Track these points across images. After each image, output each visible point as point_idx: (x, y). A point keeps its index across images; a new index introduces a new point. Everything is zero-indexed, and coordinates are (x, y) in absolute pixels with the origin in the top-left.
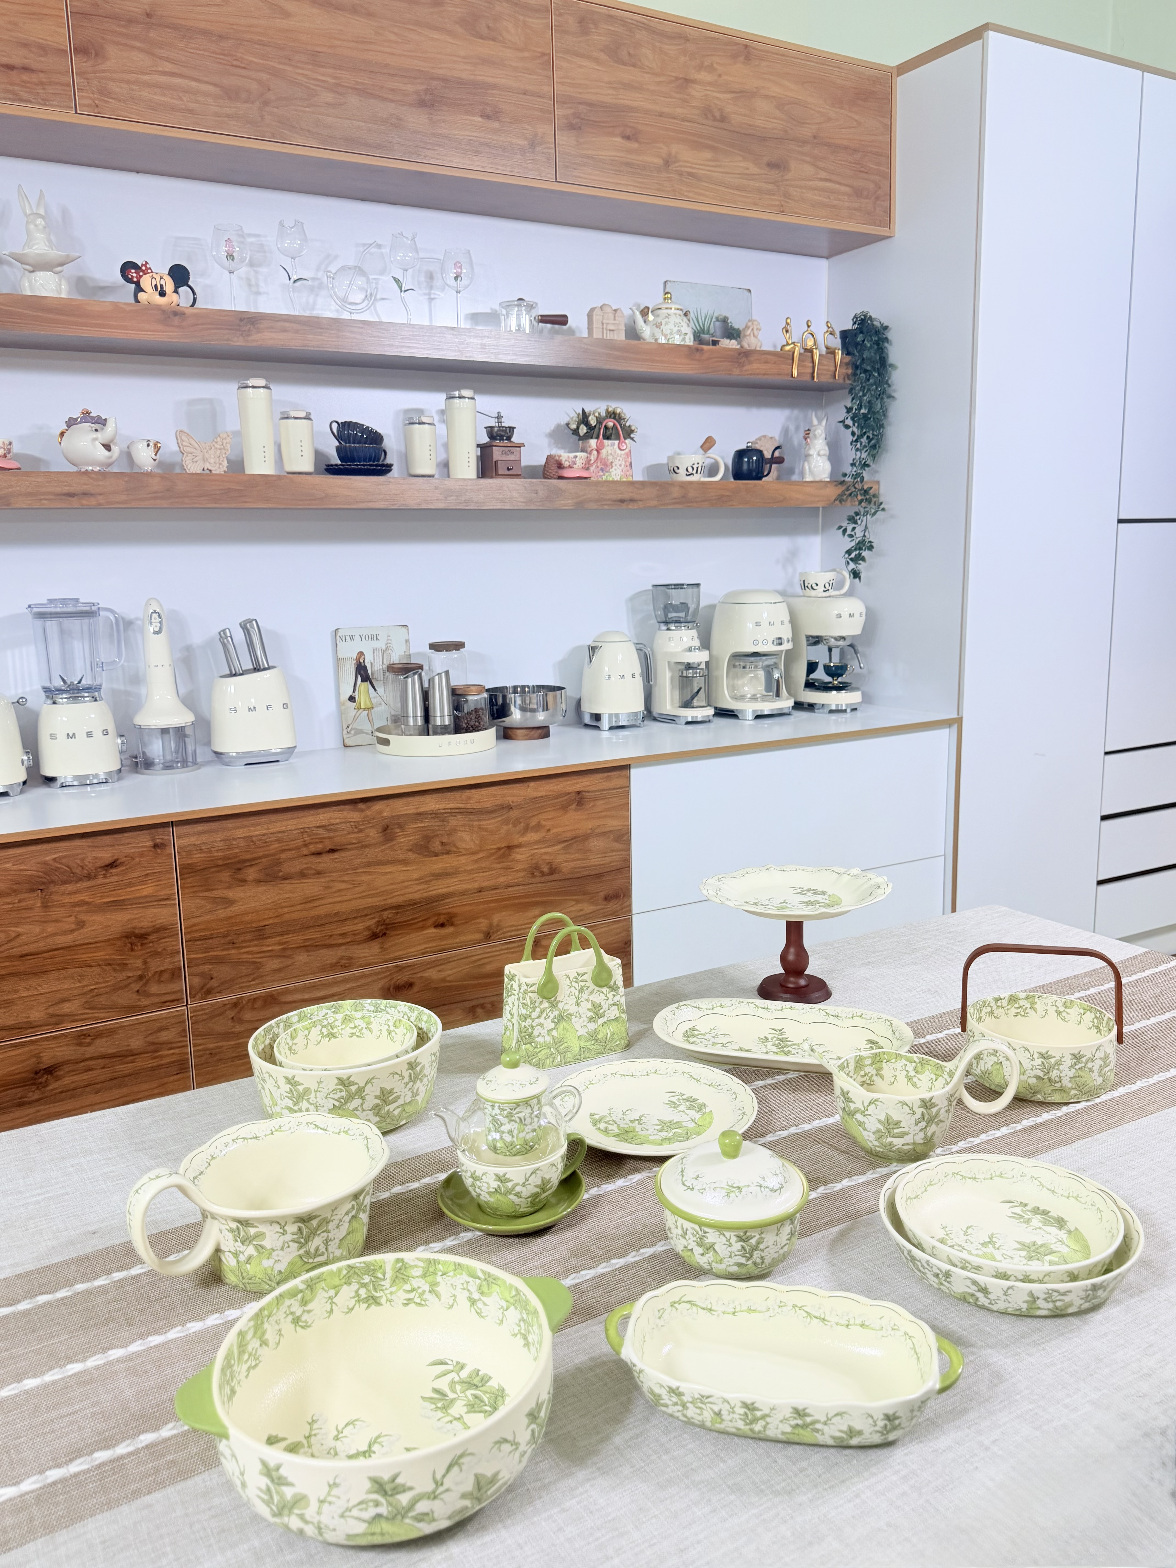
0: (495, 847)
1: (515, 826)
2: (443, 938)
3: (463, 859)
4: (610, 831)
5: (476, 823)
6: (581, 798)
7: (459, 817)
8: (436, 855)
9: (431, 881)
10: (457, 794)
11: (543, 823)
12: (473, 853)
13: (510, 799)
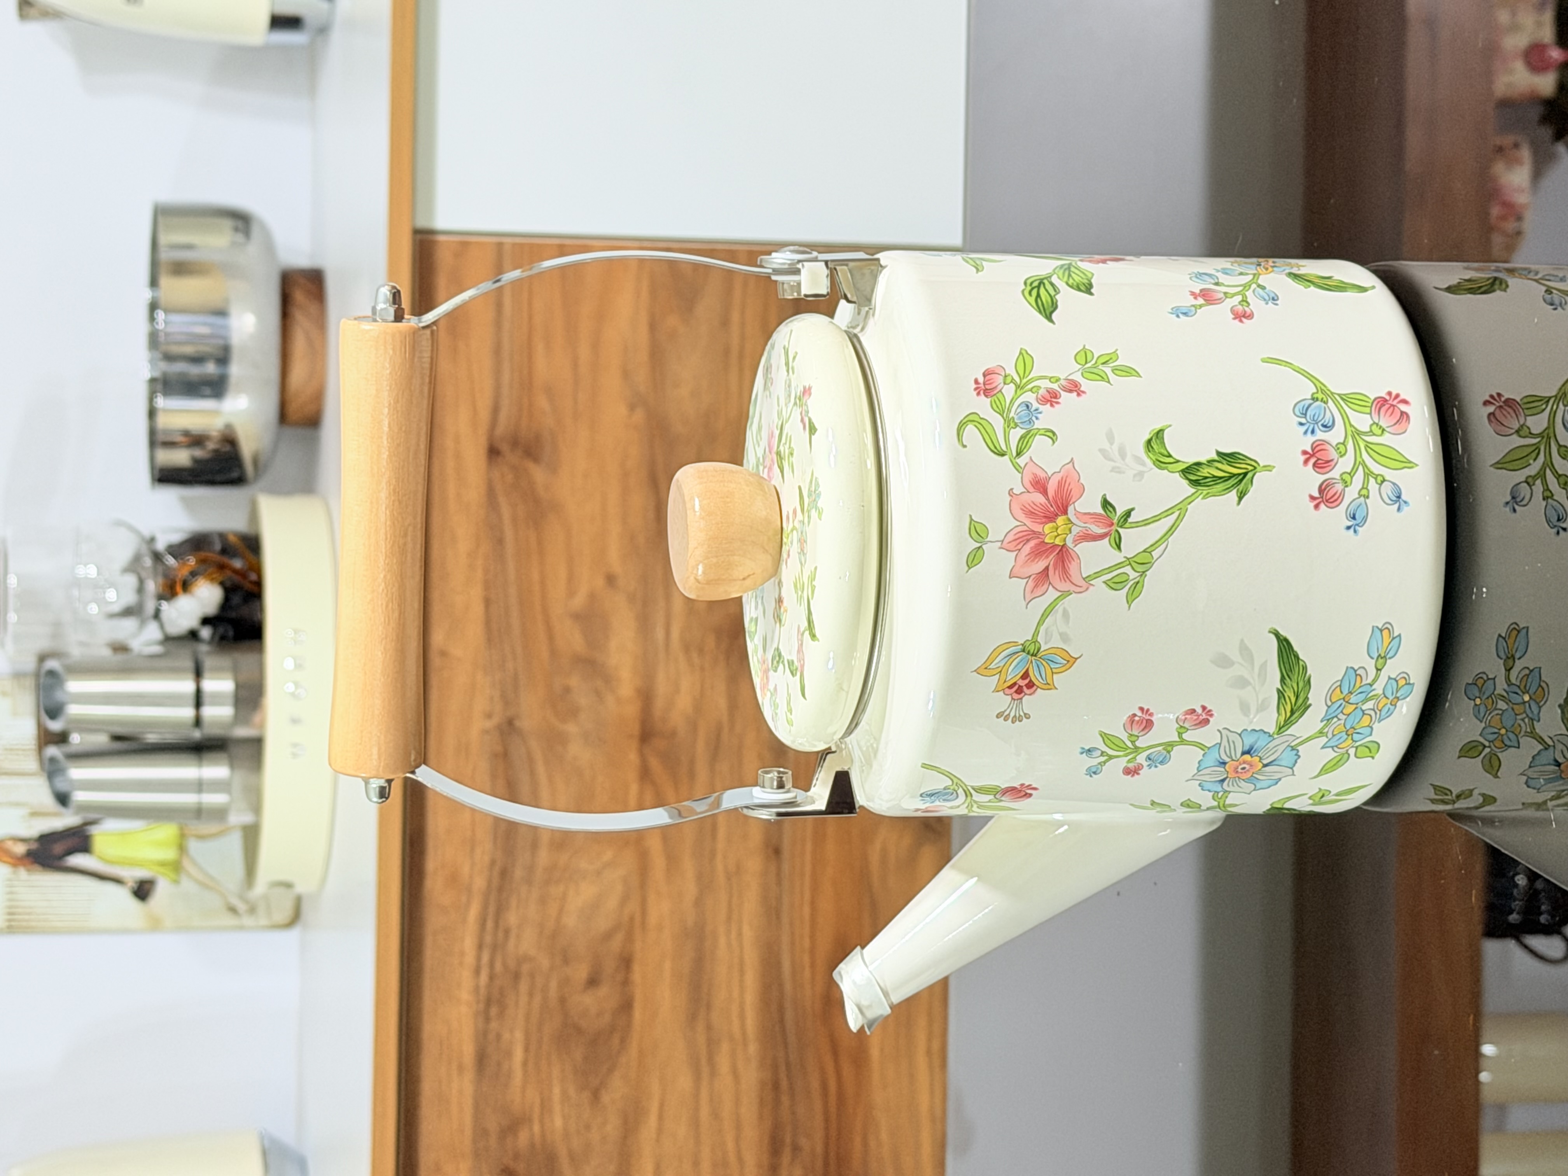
11: (579, 601)
12: (644, 868)
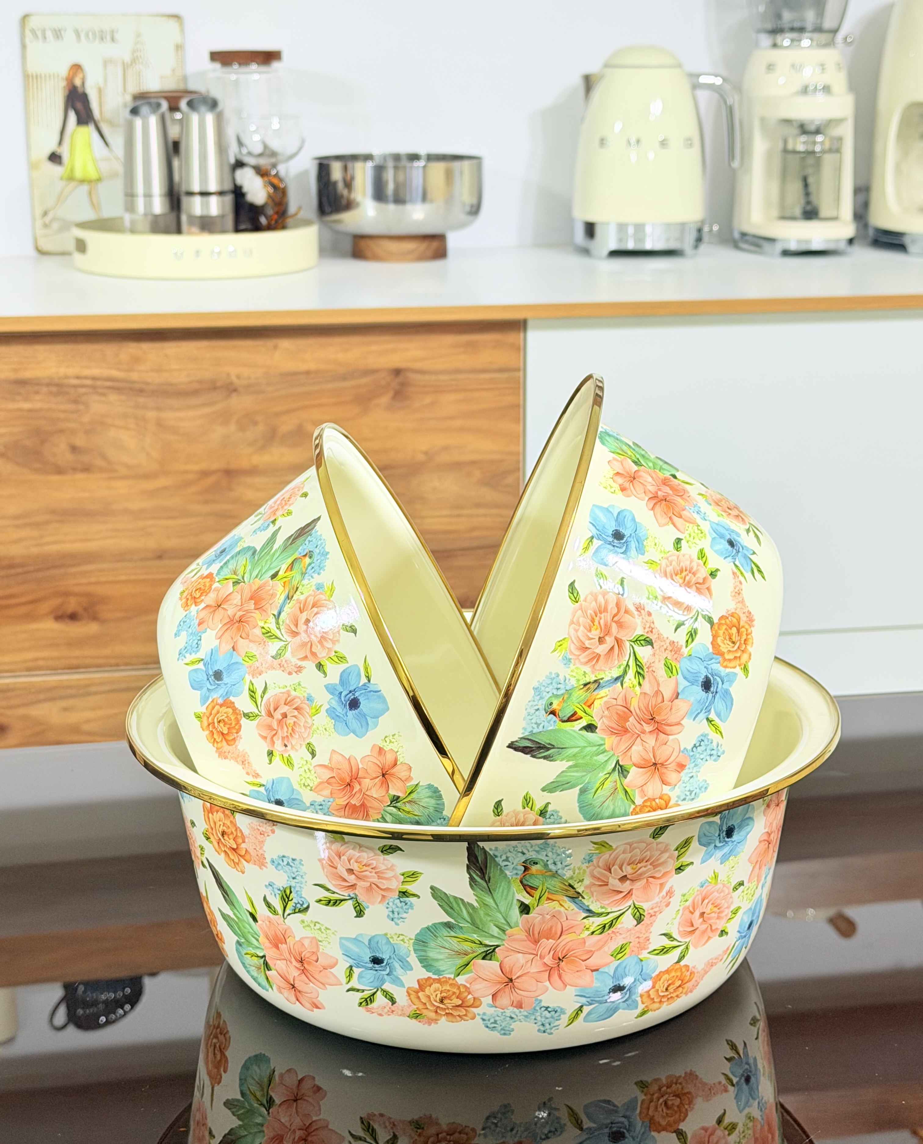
0: (195, 468)
1: (242, 428)
2: (73, 643)
3: (121, 487)
4: (473, 463)
5: (151, 415)
6: (403, 384)
7: (113, 397)
8: (60, 471)
9: (48, 522)
10: (110, 349)
12: (147, 476)
13: (233, 371)
